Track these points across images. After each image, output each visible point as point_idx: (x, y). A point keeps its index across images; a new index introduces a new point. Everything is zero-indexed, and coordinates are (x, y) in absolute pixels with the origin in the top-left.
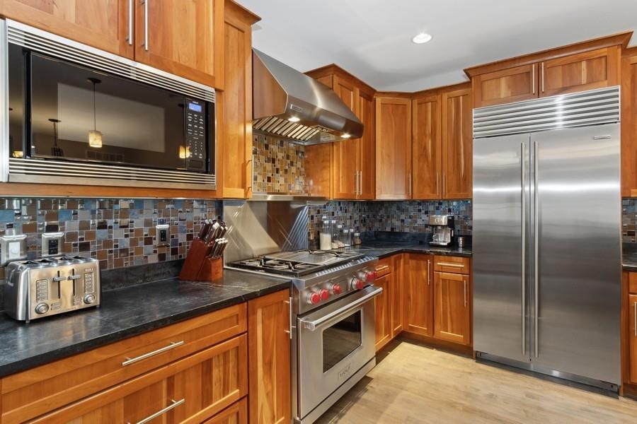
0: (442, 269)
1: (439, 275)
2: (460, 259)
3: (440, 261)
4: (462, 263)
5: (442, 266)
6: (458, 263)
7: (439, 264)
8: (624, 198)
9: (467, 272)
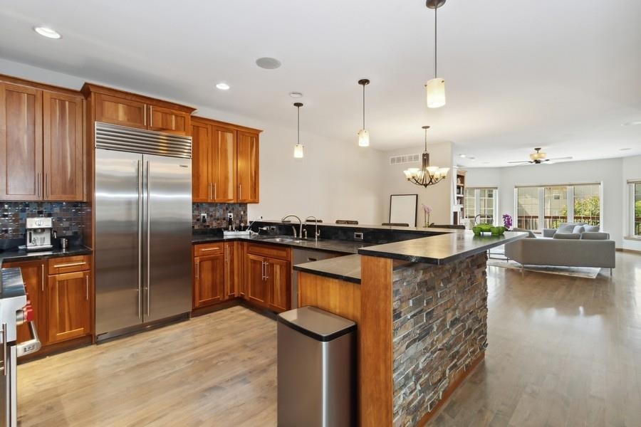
0: (59, 271)
1: (55, 278)
2: (81, 257)
3: (57, 263)
4: (83, 261)
5: (58, 268)
6: (78, 261)
7: (55, 266)
8: (193, 203)
9: (87, 267)
